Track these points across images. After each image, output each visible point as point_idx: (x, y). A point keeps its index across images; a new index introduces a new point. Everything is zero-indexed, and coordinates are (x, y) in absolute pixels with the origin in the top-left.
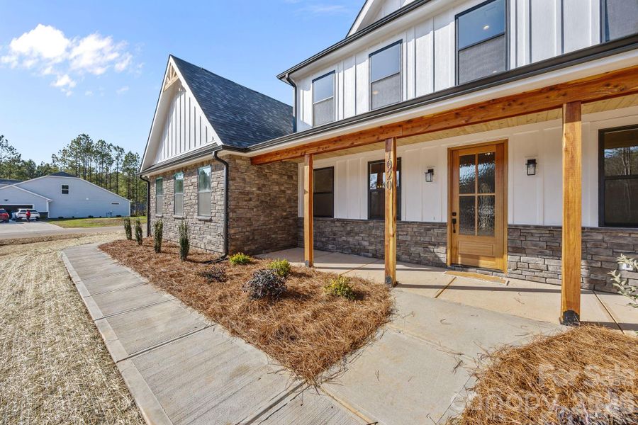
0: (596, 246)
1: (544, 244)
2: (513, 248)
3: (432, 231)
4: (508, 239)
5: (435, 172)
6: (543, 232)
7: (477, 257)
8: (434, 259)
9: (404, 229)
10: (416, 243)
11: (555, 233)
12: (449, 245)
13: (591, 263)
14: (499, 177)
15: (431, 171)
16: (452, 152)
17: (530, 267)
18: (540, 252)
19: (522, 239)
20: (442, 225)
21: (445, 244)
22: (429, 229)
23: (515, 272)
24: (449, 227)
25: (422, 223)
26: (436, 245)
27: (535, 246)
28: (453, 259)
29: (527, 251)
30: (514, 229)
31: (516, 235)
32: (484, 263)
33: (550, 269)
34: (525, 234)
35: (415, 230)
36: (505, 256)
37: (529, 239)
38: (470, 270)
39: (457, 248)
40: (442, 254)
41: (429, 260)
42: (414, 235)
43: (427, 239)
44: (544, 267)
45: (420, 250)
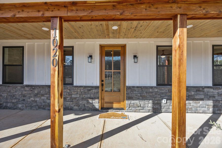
0: (156, 94)
1: (139, 95)
2: (128, 97)
3: (91, 91)
4: (126, 93)
5: (93, 57)
6: (139, 89)
7: (112, 103)
8: (92, 107)
9: (75, 91)
10: (83, 99)
11: (143, 89)
12: (100, 98)
13: (154, 101)
14: (122, 63)
15: (91, 56)
16: (102, 47)
17: (135, 106)
18: (138, 98)
19: (132, 93)
20: (97, 87)
21: (98, 98)
22: (90, 90)
23: (129, 109)
24: (100, 88)
25: (85, 87)
26: (93, 99)
27: (136, 96)
28: (102, 105)
29: (134, 98)
30: (129, 88)
31: (129, 91)
32: (115, 105)
33: (141, 106)
34: (133, 90)
35: (82, 91)
36: (125, 101)
37: (134, 93)
38: (110, 110)
39: (104, 99)
40: (97, 104)
41: (90, 108)
42: (81, 94)
43: (89, 96)
44: (139, 105)
45: (85, 102)
